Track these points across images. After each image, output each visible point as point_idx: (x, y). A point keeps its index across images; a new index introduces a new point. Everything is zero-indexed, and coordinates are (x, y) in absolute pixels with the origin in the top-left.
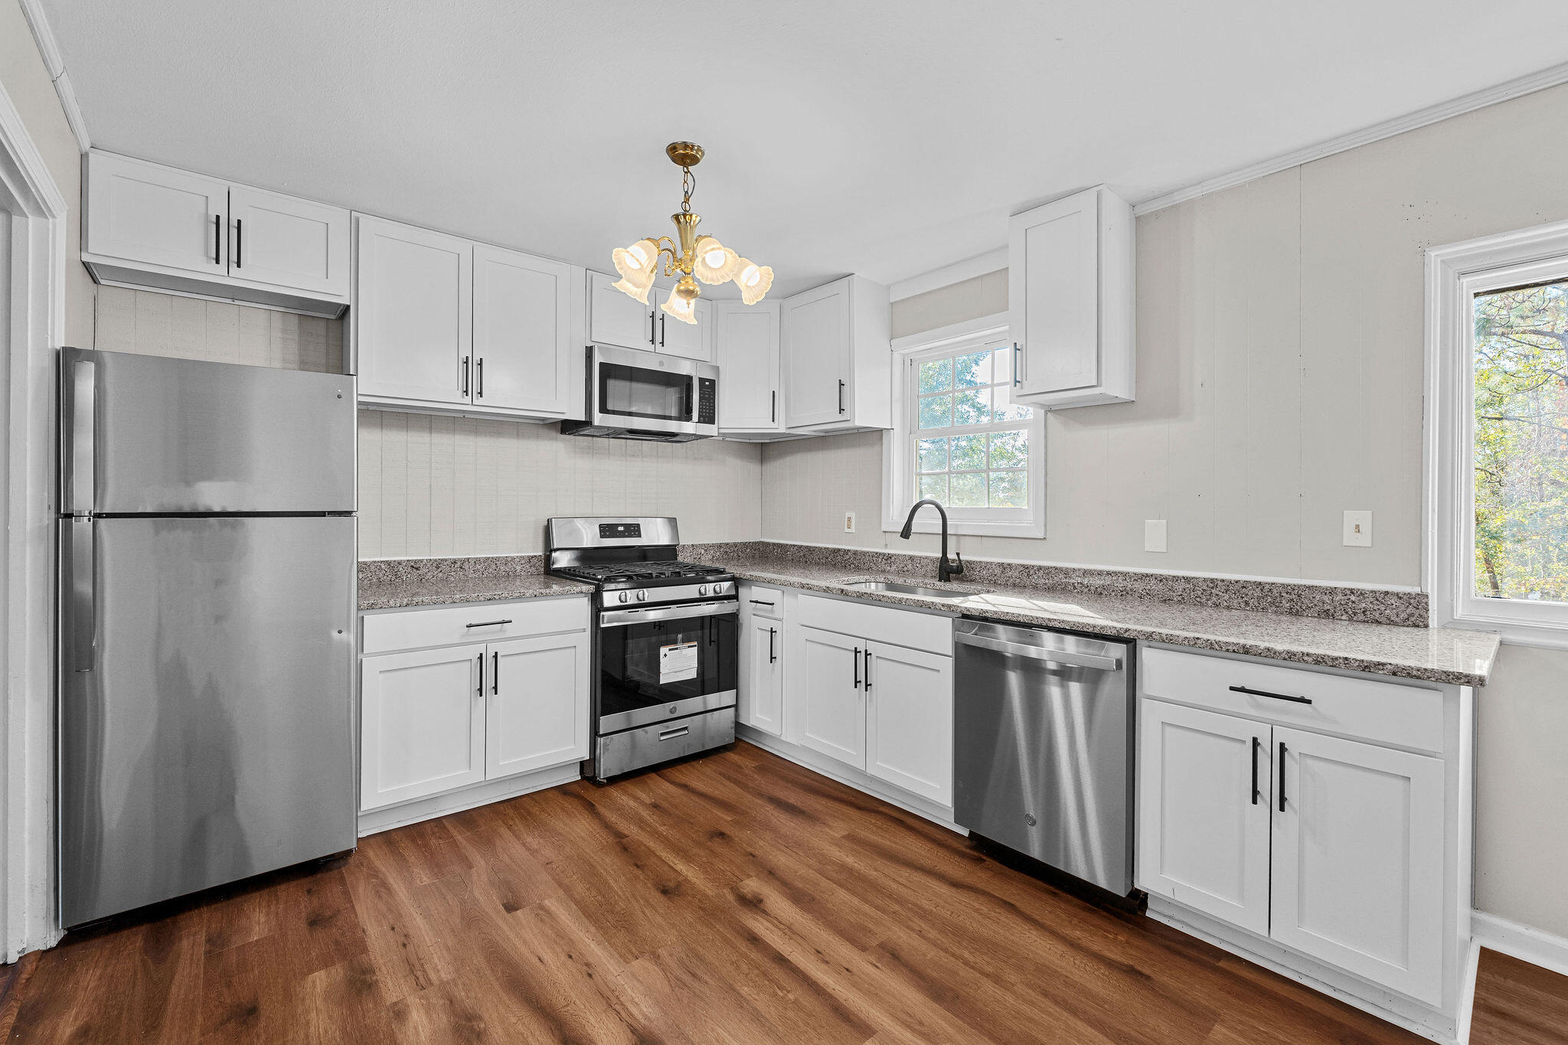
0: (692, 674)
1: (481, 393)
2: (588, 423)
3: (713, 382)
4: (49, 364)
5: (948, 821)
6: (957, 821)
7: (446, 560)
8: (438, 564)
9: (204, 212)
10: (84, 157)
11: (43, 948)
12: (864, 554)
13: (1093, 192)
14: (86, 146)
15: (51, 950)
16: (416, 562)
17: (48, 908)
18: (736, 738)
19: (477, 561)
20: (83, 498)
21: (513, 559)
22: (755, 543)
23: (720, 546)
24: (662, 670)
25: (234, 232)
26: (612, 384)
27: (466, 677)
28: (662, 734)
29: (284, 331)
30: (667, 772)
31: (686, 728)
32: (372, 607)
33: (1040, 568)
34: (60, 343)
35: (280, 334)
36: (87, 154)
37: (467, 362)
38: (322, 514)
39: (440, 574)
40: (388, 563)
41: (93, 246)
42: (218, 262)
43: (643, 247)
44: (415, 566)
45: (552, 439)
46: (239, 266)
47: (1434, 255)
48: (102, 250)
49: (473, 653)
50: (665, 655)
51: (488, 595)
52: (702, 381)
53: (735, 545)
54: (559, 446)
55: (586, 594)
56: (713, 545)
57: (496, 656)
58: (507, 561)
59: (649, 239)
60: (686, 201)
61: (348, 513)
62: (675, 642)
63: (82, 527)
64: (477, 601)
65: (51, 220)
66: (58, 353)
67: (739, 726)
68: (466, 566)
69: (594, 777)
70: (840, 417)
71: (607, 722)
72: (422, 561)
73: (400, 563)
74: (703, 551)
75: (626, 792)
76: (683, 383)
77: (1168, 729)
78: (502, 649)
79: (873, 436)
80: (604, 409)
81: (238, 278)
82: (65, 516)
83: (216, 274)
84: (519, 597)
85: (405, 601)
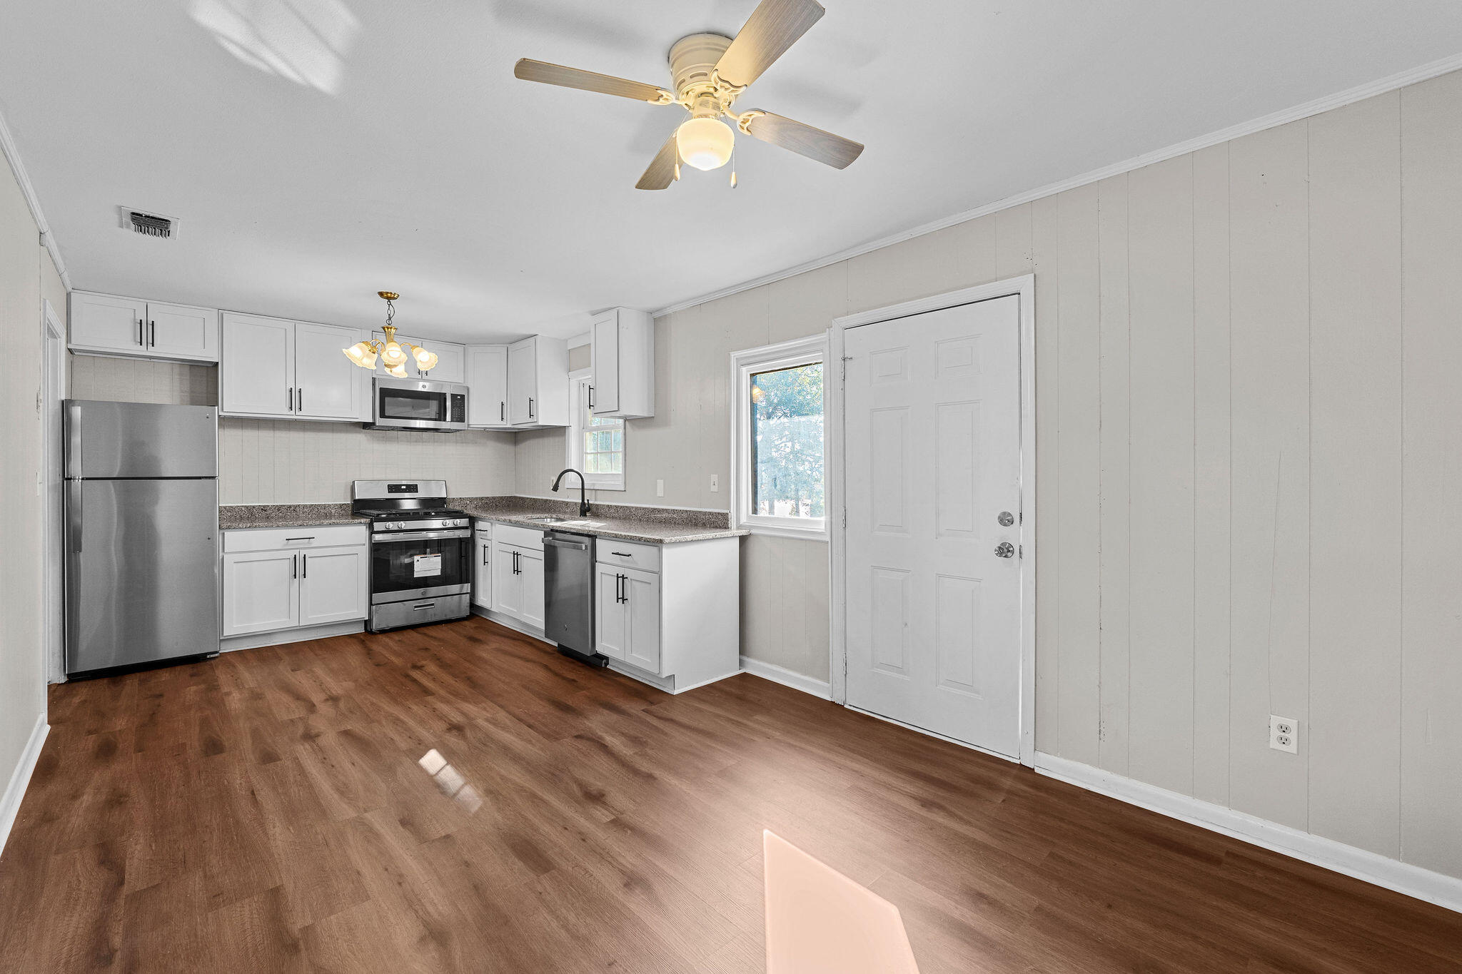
0: (438, 573)
1: (300, 409)
2: (373, 424)
3: (463, 397)
4: (59, 407)
5: (542, 637)
6: (547, 636)
7: (284, 506)
8: (279, 508)
9: (133, 316)
10: (69, 295)
11: (58, 683)
12: (557, 502)
13: (615, 311)
14: (70, 289)
15: (62, 684)
16: (264, 506)
17: (60, 664)
18: (470, 612)
19: (305, 506)
20: (76, 469)
21: (329, 505)
22: (510, 497)
23: (482, 499)
24: (415, 569)
25: (150, 327)
26: (387, 399)
27: (286, 567)
28: (416, 607)
29: (181, 374)
30: (420, 630)
31: (433, 605)
32: (229, 528)
33: (621, 507)
34: (63, 398)
35: (178, 377)
36: (70, 293)
37: (291, 391)
38: (200, 478)
39: (281, 514)
40: (247, 507)
41: (73, 341)
42: (141, 345)
43: (359, 347)
44: (264, 509)
45: (356, 432)
46: (153, 346)
47: (734, 355)
48: (78, 342)
49: (291, 554)
50: (418, 561)
51: (300, 523)
52: (453, 396)
53: (494, 498)
54: (361, 437)
55: (365, 524)
56: (476, 498)
57: (305, 558)
58: (325, 507)
59: (363, 342)
60: (390, 319)
61: (213, 478)
62: (425, 554)
63: (77, 484)
64: (293, 526)
65: (59, 339)
66: (63, 401)
67: (473, 605)
68: (298, 509)
69: (371, 630)
70: (530, 420)
71: (378, 597)
72: (268, 506)
73: (254, 507)
74: (468, 502)
75: (390, 638)
76: (441, 398)
77: (603, 576)
78: (309, 553)
79: (559, 431)
80: (383, 415)
81: (152, 351)
82: (67, 479)
83: (141, 350)
84: (320, 525)
85: (249, 525)
